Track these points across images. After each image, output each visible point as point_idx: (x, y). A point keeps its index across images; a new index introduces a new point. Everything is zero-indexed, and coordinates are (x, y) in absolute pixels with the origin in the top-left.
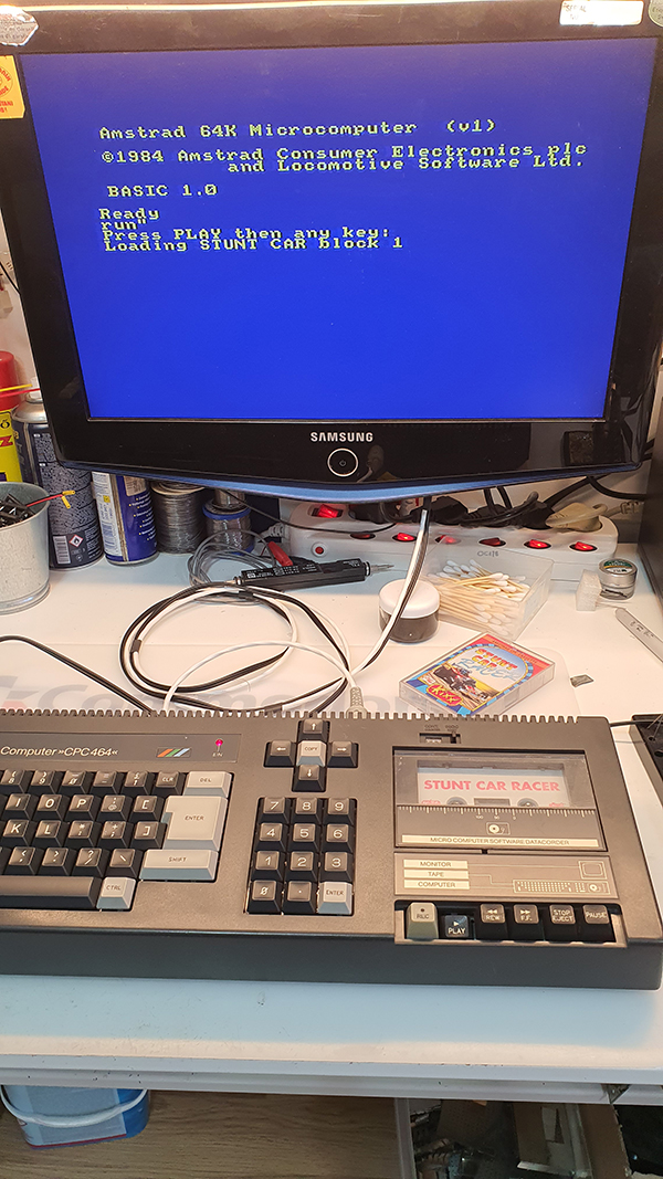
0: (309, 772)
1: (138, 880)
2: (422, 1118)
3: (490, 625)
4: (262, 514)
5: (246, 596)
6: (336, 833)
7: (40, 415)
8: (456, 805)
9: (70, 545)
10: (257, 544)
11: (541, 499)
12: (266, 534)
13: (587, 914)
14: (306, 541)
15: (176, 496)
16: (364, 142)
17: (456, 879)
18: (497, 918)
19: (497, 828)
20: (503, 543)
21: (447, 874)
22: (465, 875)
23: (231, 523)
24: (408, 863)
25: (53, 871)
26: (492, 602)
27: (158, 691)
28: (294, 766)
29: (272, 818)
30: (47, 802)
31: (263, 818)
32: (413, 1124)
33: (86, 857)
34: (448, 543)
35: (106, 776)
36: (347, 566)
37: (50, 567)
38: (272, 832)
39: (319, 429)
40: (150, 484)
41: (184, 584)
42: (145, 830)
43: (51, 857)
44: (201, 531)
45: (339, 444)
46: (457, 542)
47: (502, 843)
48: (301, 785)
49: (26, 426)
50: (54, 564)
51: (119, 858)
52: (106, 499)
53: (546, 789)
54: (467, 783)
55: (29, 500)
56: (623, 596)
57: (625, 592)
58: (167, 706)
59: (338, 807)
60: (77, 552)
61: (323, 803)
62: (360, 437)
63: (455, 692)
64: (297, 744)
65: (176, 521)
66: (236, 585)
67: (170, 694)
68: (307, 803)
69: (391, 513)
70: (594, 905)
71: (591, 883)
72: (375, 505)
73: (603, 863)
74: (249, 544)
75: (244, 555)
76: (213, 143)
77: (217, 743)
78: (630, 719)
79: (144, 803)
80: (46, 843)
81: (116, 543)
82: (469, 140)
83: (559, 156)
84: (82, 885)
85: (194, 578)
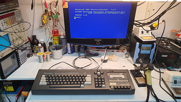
0: (99, 75)
1: (84, 85)
6: (103, 80)
7: (63, 37)
8: (114, 78)
11: (118, 47)
12: (86, 50)
13: (128, 87)
14: (91, 51)
15: (76, 46)
16: (103, 11)
18: (119, 87)
20: (114, 51)
21: (114, 84)
23: (82, 49)
24: (110, 83)
25: (76, 84)
26: (114, 58)
34: (108, 51)
35: (79, 75)
36: (96, 54)
38: (96, 80)
39: (96, 39)
42: (84, 80)
44: (79, 50)
49: (60, 38)
51: (82, 83)
52: (69, 46)
56: (128, 57)
60: (65, 52)
61: (101, 78)
62: (100, 40)
64: (97, 72)
65: (76, 49)
66: (84, 56)
67: (80, 68)
75: (84, 53)
76: (87, 11)
77: (89, 72)
78: (130, 70)
80: (74, 82)
81: (69, 52)
82: (113, 11)
83: (122, 13)
85: (79, 55)
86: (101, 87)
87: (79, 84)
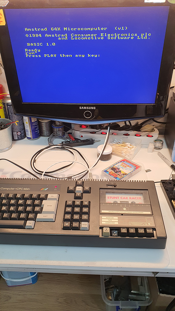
0: (78, 194)
1: (35, 221)
2: (107, 280)
3: (125, 156)
4: (67, 127)
5: (63, 148)
6: (85, 210)
7: (10, 101)
8: (115, 203)
9: (17, 134)
10: (66, 135)
11: (139, 124)
12: (68, 132)
13: (147, 231)
14: (78, 134)
15: (45, 122)
16: (94, 32)
17: (115, 222)
18: (125, 231)
19: (125, 209)
20: (129, 135)
21: (113, 220)
22: (117, 220)
23: (59, 129)
24: (103, 217)
25: (14, 219)
26: (126, 150)
27: (40, 173)
28: (75, 193)
29: (69, 206)
30: (12, 202)
31: (67, 206)
32: (105, 281)
33: (22, 216)
34: (115, 135)
35: (27, 195)
36: (89, 141)
37: (12, 140)
38: (69, 209)
39: (82, 106)
40: (38, 119)
41: (47, 145)
42: (37, 209)
43: (14, 215)
44: (51, 131)
45: (87, 110)
46: (117, 134)
47: (127, 213)
48: (76, 198)
49: (6, 104)
50: (13, 140)
51: (31, 216)
52: (27, 123)
53: (138, 199)
54: (118, 197)
55: (7, 123)
56: (160, 149)
57: (160, 148)
58: (42, 177)
59: (86, 203)
60: (19, 136)
61: (82, 202)
62: (92, 108)
63: (116, 174)
64: (76, 187)
65: (45, 129)
66: (60, 146)
67: (43, 174)
68: (78, 202)
69: (100, 127)
70: (149, 228)
71: (148, 223)
72: (96, 125)
73: (152, 218)
74: (64, 134)
75: (62, 137)
76: (54, 32)
77: (55, 187)
78: (160, 181)
79: (37, 202)
80: (12, 212)
81: (29, 134)
82: (121, 32)
83: (144, 36)
84: (21, 223)
85: (50, 143)
86: (77, 229)
87: (22, 219)
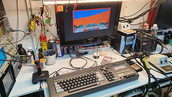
1: (99, 82)
5: (78, 58)
6: (112, 74)
13: (133, 74)
15: (65, 48)
18: (128, 76)
20: (100, 47)
22: (123, 74)
24: (118, 75)
25: (92, 83)
28: (104, 70)
35: (89, 74)
36: (86, 52)
38: (107, 75)
45: (90, 40)
47: (124, 71)
49: (51, 43)
51: (96, 80)
53: (123, 67)
54: (117, 68)
61: (109, 72)
62: (92, 39)
63: (107, 62)
65: (65, 51)
79: (94, 76)
80: (89, 81)
86: (114, 80)
87: (94, 82)
